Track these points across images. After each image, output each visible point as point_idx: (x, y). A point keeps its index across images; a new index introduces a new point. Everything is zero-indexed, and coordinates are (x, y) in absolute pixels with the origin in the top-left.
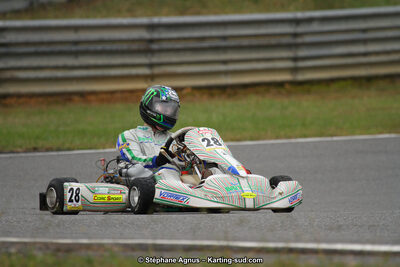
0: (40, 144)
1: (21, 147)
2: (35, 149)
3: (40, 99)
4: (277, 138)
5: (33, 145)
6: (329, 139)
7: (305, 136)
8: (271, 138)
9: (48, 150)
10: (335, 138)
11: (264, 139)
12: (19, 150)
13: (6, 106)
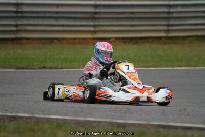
0: (46, 65)
1: (36, 66)
2: (44, 68)
3: (38, 41)
4: (166, 66)
5: (42, 65)
6: (194, 68)
7: (181, 66)
8: (163, 67)
9: (50, 68)
10: (196, 68)
11: (160, 67)
12: (36, 68)
13: (20, 44)
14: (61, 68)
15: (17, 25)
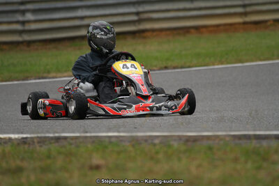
0: (170, 64)
1: (156, 66)
2: (166, 68)
5: (165, 65)
9: (174, 68)
12: (155, 68)
13: (145, 38)
14: (189, 67)
15: (137, 14)
